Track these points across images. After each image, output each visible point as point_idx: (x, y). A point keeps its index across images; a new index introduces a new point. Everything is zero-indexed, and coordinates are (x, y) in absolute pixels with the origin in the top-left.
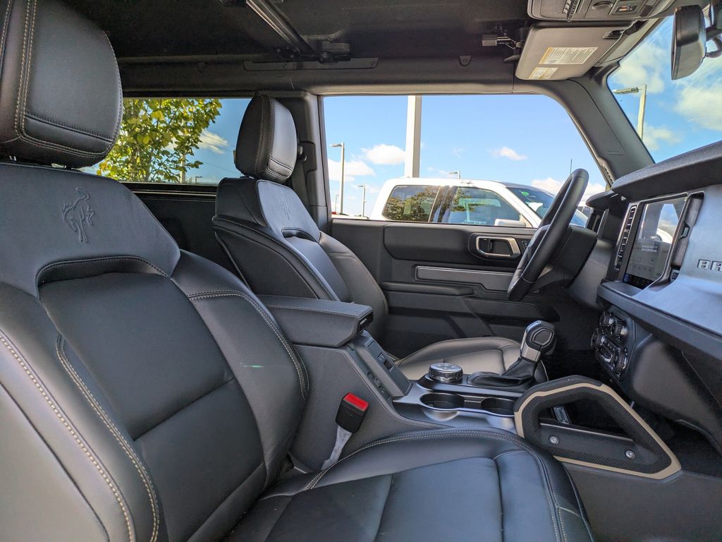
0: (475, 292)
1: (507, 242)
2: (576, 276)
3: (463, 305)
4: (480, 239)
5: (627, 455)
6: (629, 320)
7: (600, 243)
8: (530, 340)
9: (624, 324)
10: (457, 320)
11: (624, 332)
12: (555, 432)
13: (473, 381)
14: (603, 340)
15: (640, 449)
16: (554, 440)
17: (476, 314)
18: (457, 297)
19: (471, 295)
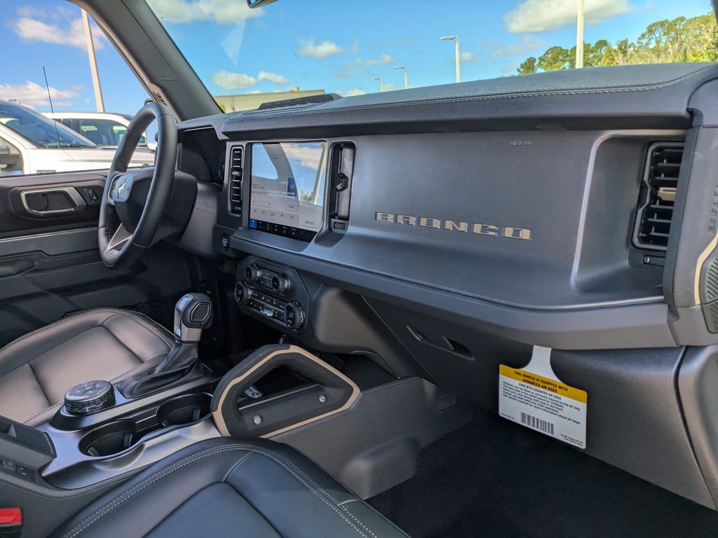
0: (36, 263)
1: (65, 194)
2: (186, 226)
3: (26, 285)
4: (26, 195)
5: (321, 400)
6: (289, 272)
7: (200, 187)
8: (189, 320)
9: (285, 276)
10: (24, 306)
11: (287, 284)
12: (255, 411)
13: (131, 392)
14: (250, 292)
15: (328, 390)
16: (257, 420)
17: (47, 290)
18: (13, 277)
19: (32, 269)
